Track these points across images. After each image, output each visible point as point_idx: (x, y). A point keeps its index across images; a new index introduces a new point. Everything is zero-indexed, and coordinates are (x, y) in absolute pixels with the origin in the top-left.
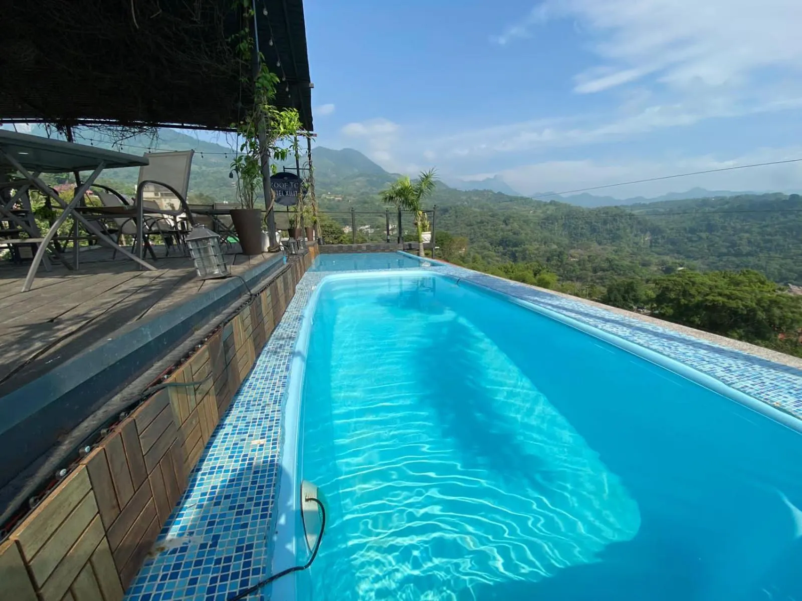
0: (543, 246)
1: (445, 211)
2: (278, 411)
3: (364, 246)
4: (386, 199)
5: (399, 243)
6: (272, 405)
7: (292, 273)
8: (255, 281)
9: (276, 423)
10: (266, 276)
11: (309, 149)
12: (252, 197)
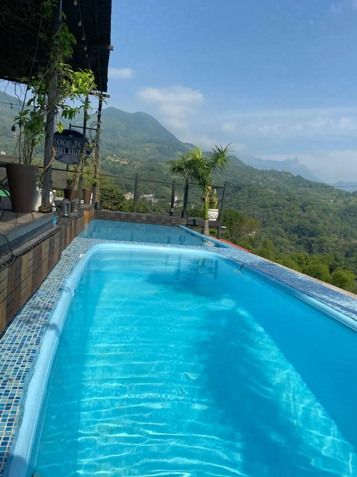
0: (342, 240)
1: (238, 188)
2: (20, 388)
3: (144, 216)
4: (174, 169)
5: (182, 217)
6: (14, 381)
7: (61, 238)
8: (19, 241)
9: (15, 401)
10: (32, 237)
11: (100, 109)
12: (31, 153)
